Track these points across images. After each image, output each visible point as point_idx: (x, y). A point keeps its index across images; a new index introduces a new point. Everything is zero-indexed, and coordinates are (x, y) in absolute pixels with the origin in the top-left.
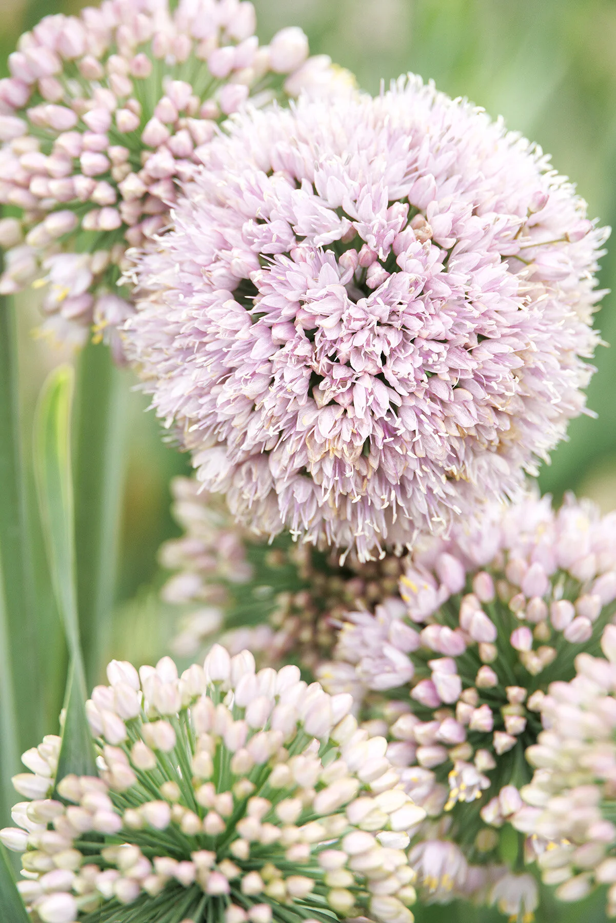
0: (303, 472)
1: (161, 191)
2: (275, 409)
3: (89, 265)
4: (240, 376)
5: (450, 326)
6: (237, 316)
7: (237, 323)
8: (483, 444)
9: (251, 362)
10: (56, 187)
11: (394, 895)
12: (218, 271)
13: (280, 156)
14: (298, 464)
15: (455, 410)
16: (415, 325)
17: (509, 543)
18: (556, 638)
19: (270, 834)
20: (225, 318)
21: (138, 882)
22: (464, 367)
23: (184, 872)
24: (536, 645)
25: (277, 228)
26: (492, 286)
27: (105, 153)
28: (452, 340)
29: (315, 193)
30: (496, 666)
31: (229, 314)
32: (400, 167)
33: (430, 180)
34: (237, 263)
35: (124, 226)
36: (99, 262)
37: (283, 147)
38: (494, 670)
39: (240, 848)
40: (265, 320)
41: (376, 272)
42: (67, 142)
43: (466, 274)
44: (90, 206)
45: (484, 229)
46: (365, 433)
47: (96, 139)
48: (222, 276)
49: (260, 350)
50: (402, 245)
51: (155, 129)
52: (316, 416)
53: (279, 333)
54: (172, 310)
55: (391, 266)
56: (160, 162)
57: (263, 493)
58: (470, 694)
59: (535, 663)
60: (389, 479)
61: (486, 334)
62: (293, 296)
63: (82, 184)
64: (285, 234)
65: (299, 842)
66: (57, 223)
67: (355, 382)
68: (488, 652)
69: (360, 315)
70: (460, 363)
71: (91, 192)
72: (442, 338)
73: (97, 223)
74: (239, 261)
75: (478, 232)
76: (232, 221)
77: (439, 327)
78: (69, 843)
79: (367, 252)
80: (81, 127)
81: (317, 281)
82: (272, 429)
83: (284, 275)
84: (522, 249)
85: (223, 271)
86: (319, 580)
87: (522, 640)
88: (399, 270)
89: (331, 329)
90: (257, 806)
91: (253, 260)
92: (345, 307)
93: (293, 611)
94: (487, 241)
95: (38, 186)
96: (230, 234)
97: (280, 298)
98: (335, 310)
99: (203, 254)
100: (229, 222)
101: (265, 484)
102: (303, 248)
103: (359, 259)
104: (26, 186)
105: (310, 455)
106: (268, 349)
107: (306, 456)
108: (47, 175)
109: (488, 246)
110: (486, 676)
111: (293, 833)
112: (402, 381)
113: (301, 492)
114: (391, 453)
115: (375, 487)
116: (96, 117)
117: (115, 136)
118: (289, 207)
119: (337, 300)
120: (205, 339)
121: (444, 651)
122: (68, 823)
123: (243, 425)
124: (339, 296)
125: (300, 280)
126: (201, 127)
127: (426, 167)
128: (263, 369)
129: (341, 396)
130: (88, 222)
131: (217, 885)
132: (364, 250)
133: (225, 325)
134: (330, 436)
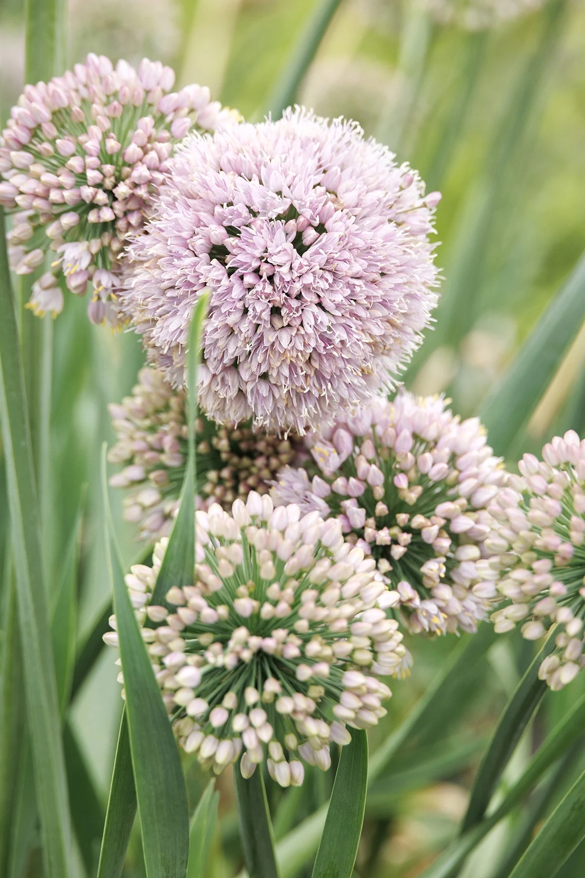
0: (265, 377)
1: (142, 192)
2: (249, 332)
3: (88, 249)
4: (225, 311)
5: (365, 266)
6: (219, 270)
7: (219, 275)
8: (381, 348)
9: (232, 301)
10: (68, 195)
11: (393, 651)
12: (199, 243)
13: (229, 162)
14: (264, 370)
15: (368, 324)
16: (344, 266)
17: (377, 420)
18: (423, 479)
19: (322, 613)
20: (212, 272)
21: (238, 654)
22: (375, 294)
23: (270, 644)
24: (410, 484)
25: (240, 207)
26: (388, 238)
27: (99, 170)
28: (366, 276)
29: (261, 183)
30: (385, 500)
31: (214, 269)
32: (312, 163)
33: (337, 170)
34: (215, 234)
35: (117, 218)
36: (95, 246)
37: (231, 155)
38: (384, 503)
39: (302, 625)
40: (240, 271)
41: (310, 234)
42: (75, 163)
43: (369, 231)
44: (94, 206)
45: (378, 200)
46: (313, 344)
47: (92, 161)
48: (202, 244)
49: (237, 292)
50: (326, 215)
51: (133, 150)
52: (276, 336)
53: (249, 279)
54: (163, 272)
55: (321, 229)
56: (141, 172)
57: (233, 393)
58: (371, 521)
59: (412, 496)
60: (325, 376)
61: (385, 272)
62: (258, 253)
63: (87, 192)
64: (245, 213)
65: (337, 619)
66: (69, 220)
67: (304, 308)
68: (379, 492)
69: (305, 263)
70: (371, 292)
71: (94, 197)
72: (358, 276)
73: (99, 217)
74: (217, 232)
75: (375, 203)
76: (202, 207)
77: (358, 267)
78: (178, 634)
79: (304, 220)
80: (82, 152)
81: (272, 241)
82: (248, 346)
83: (252, 239)
84: (397, 214)
85: (202, 241)
86: (235, 460)
87: (402, 481)
88: (325, 231)
89: (285, 274)
90: (309, 595)
91: (224, 231)
92: (294, 258)
93: (220, 481)
94: (379, 209)
95: (54, 195)
96: (204, 216)
97: (248, 255)
98: (287, 261)
99: (187, 231)
100: (199, 208)
101: (235, 386)
102: (262, 220)
103: (297, 225)
104: (46, 197)
105: (272, 363)
106: (241, 291)
107: (270, 364)
108: (61, 187)
109: (380, 212)
110: (381, 508)
111: (335, 612)
112: (338, 306)
113: (264, 390)
114: (326, 357)
115: (315, 382)
116: (92, 145)
117: (106, 157)
118: (248, 193)
119: (288, 254)
120: (195, 289)
121: (351, 494)
122: (179, 620)
123: (224, 346)
124: (289, 251)
125: (262, 242)
126: (164, 147)
127: (330, 162)
128: (239, 305)
129: (293, 320)
130: (92, 217)
131: (293, 651)
132: (301, 219)
133: (213, 276)
134: (289, 348)
